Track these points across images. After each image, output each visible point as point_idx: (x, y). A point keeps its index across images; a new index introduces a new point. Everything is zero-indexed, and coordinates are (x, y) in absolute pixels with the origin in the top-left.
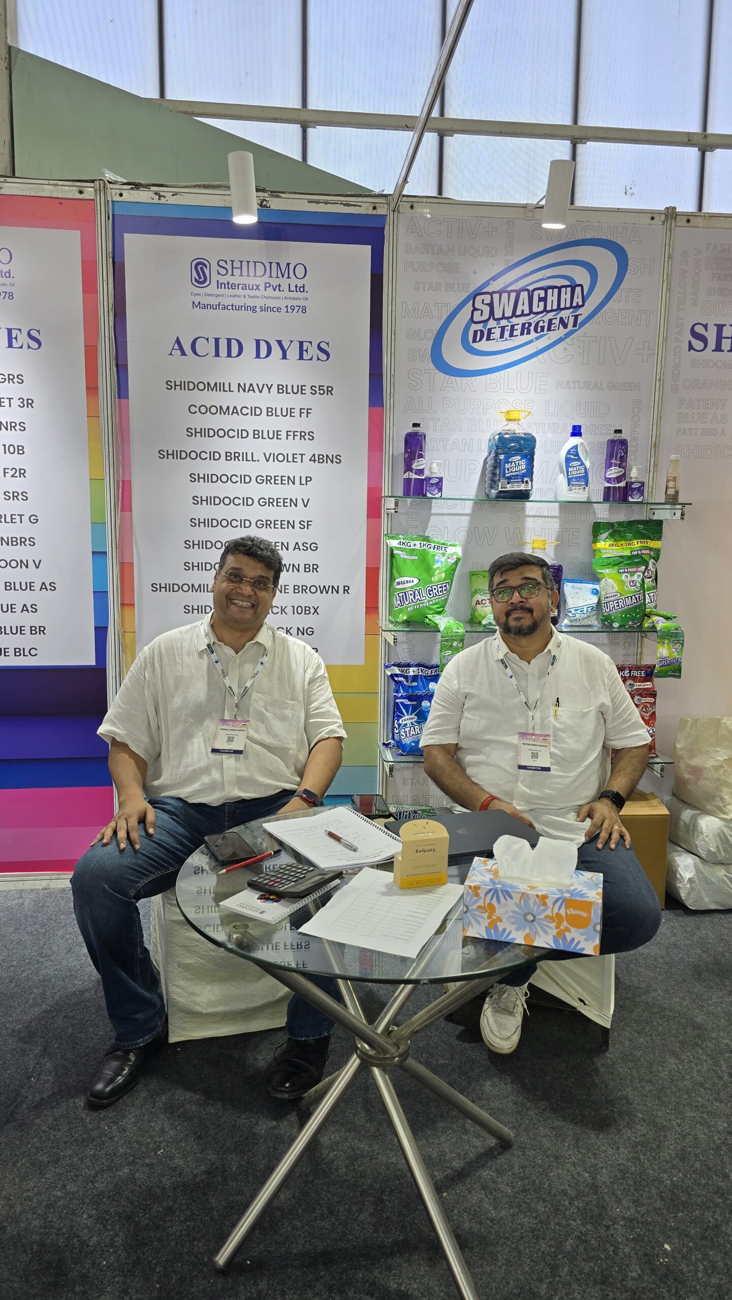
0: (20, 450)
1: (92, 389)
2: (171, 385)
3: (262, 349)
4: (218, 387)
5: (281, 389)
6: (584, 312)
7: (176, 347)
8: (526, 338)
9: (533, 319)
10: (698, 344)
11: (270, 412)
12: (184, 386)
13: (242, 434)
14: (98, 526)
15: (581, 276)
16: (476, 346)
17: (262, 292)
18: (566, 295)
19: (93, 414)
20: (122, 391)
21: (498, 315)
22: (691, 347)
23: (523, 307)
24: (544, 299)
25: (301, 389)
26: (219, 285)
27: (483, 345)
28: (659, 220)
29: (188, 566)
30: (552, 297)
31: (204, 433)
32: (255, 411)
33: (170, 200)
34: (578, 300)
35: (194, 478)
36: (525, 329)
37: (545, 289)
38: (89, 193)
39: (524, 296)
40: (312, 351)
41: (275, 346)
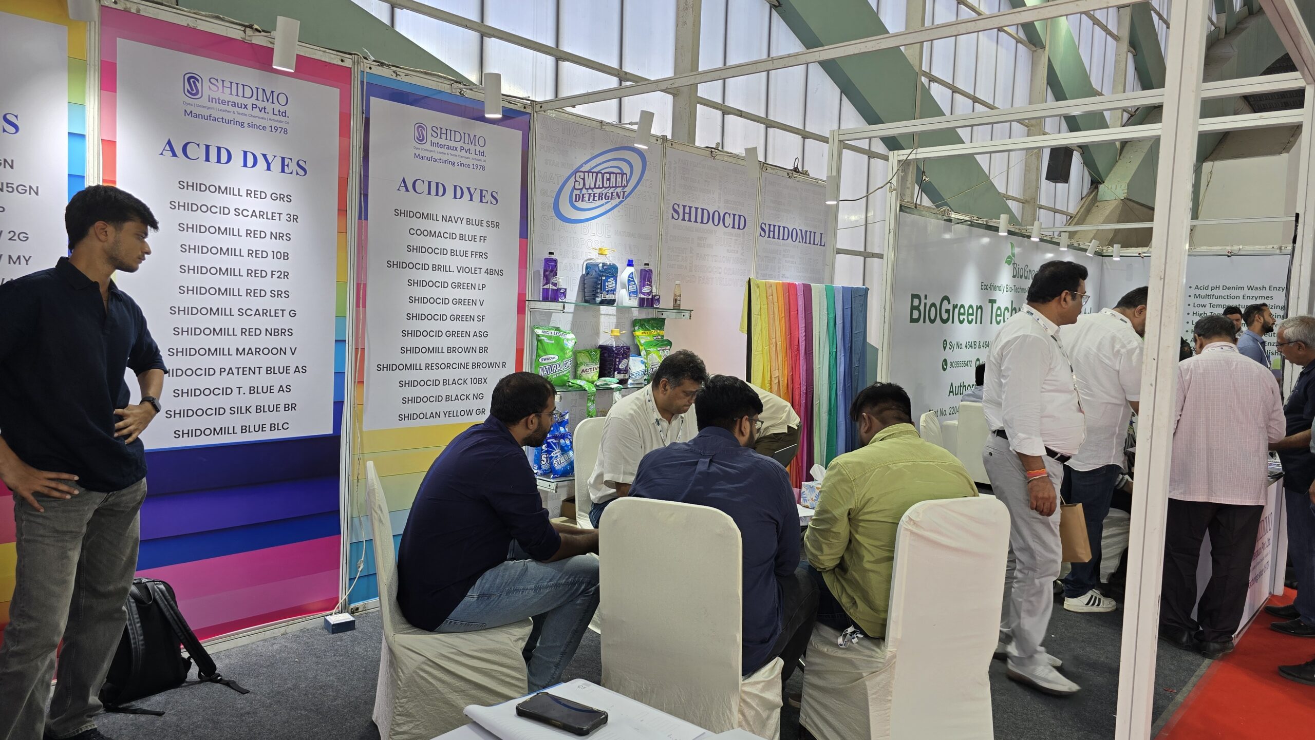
0: (285, 256)
1: (342, 211)
2: (398, 213)
3: (458, 192)
4: (428, 216)
5: (469, 221)
6: (628, 190)
7: (403, 185)
8: (601, 202)
9: (604, 191)
10: (676, 216)
11: (462, 237)
12: (408, 214)
13: (443, 252)
14: (341, 319)
15: (627, 170)
16: (576, 204)
17: (459, 153)
18: (619, 179)
19: (342, 231)
20: (363, 213)
21: (587, 186)
22: (673, 217)
23: (599, 183)
24: (609, 180)
25: (481, 222)
26: (432, 144)
27: (580, 204)
28: (660, 141)
29: (404, 350)
30: (613, 179)
31: (419, 249)
32: (452, 236)
33: (403, 78)
34: (624, 183)
35: (411, 283)
36: (600, 198)
37: (610, 173)
38: (348, 63)
39: (600, 175)
40: (488, 197)
41: (466, 191)
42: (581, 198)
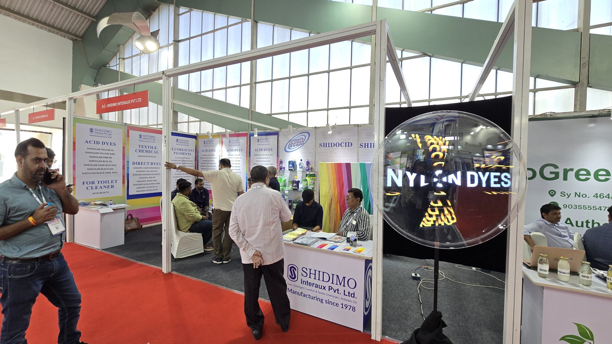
0: (240, 164)
1: (247, 156)
2: (255, 155)
3: (265, 150)
4: (259, 155)
5: (267, 155)
6: (304, 142)
7: (256, 150)
8: (297, 146)
9: (297, 144)
10: (321, 146)
11: (265, 158)
12: (256, 155)
13: (262, 161)
15: (304, 137)
16: (290, 148)
17: (265, 142)
18: (302, 140)
19: (247, 159)
20: (250, 156)
21: (293, 143)
22: (320, 147)
23: (296, 142)
24: (299, 141)
25: (269, 155)
26: (260, 142)
27: (291, 148)
28: (314, 128)
30: (300, 140)
31: (258, 161)
32: (264, 158)
34: (303, 141)
36: (296, 145)
37: (299, 139)
38: (247, 132)
39: (296, 140)
40: (270, 150)
41: (266, 149)
42: (290, 146)
